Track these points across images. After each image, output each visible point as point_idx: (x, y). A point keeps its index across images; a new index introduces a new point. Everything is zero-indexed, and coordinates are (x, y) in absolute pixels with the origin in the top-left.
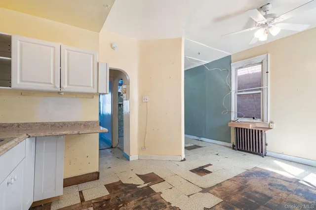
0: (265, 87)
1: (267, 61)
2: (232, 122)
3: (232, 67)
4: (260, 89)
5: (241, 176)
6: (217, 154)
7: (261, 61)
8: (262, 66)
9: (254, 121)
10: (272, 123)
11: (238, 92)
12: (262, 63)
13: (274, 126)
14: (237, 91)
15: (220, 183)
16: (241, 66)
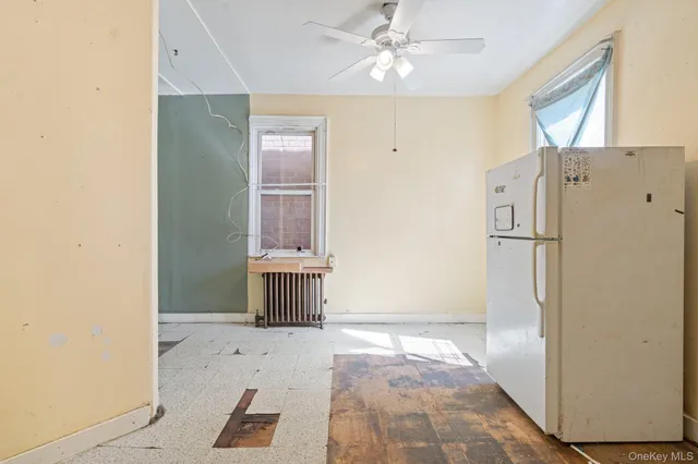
0: (320, 183)
1: (326, 131)
2: (253, 261)
3: (251, 126)
4: (308, 188)
5: (339, 392)
6: (237, 352)
7: (312, 129)
8: (314, 140)
9: (301, 254)
10: (331, 256)
11: (263, 188)
12: (314, 133)
13: (336, 263)
14: (260, 186)
15: (330, 438)
16: (270, 128)
